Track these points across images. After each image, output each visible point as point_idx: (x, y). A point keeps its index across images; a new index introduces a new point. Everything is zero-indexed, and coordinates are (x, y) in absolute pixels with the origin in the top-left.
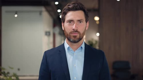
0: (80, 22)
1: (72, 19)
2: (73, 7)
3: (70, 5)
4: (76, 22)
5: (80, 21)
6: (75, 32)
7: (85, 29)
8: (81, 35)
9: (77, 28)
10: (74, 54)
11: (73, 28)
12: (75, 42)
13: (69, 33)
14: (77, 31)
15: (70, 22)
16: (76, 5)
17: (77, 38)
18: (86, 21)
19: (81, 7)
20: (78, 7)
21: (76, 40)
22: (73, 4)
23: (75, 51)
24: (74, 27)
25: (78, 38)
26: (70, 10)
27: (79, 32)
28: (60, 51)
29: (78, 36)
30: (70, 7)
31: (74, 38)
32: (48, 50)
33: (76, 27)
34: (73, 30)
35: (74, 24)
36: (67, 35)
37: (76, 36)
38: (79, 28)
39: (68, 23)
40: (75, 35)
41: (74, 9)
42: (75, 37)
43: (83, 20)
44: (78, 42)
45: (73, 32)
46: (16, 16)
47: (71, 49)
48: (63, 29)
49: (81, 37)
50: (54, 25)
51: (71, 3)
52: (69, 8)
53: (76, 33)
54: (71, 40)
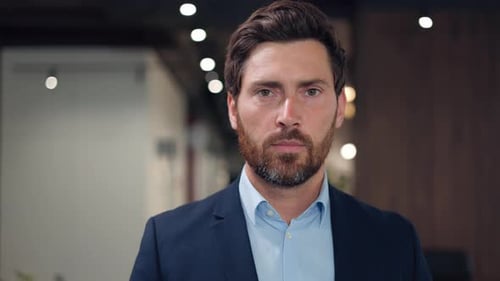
0: (312, 92)
1: (273, 80)
2: (280, 26)
3: (263, 14)
4: (290, 90)
5: (309, 87)
6: (290, 138)
7: (333, 125)
8: (314, 154)
9: (300, 118)
10: (288, 233)
11: (280, 119)
12: (287, 183)
13: (260, 145)
14: (296, 134)
15: (265, 93)
16: (294, 13)
17: (298, 166)
18: (336, 87)
19: (315, 25)
20: (303, 23)
21: (294, 172)
22: (278, 9)
23: (289, 224)
24: (283, 113)
25: (302, 165)
26: (262, 37)
27: (308, 136)
28: (218, 218)
29: (302, 155)
30: (264, 22)
31: (283, 167)
32: (164, 214)
33: (291, 112)
34: (279, 130)
35: (284, 100)
36: (254, 151)
37: (291, 154)
38: (305, 118)
39: (255, 98)
40: (287, 150)
41: (284, 33)
42: (288, 159)
43: (323, 82)
44: (301, 182)
45: (281, 137)
47: (270, 213)
48: (234, 125)
49: (316, 161)
51: (269, 8)
52: (260, 28)
53: (293, 140)
54: (273, 175)
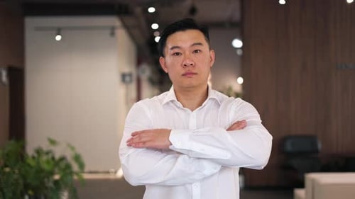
46: (58, 38)
50: (139, 61)
